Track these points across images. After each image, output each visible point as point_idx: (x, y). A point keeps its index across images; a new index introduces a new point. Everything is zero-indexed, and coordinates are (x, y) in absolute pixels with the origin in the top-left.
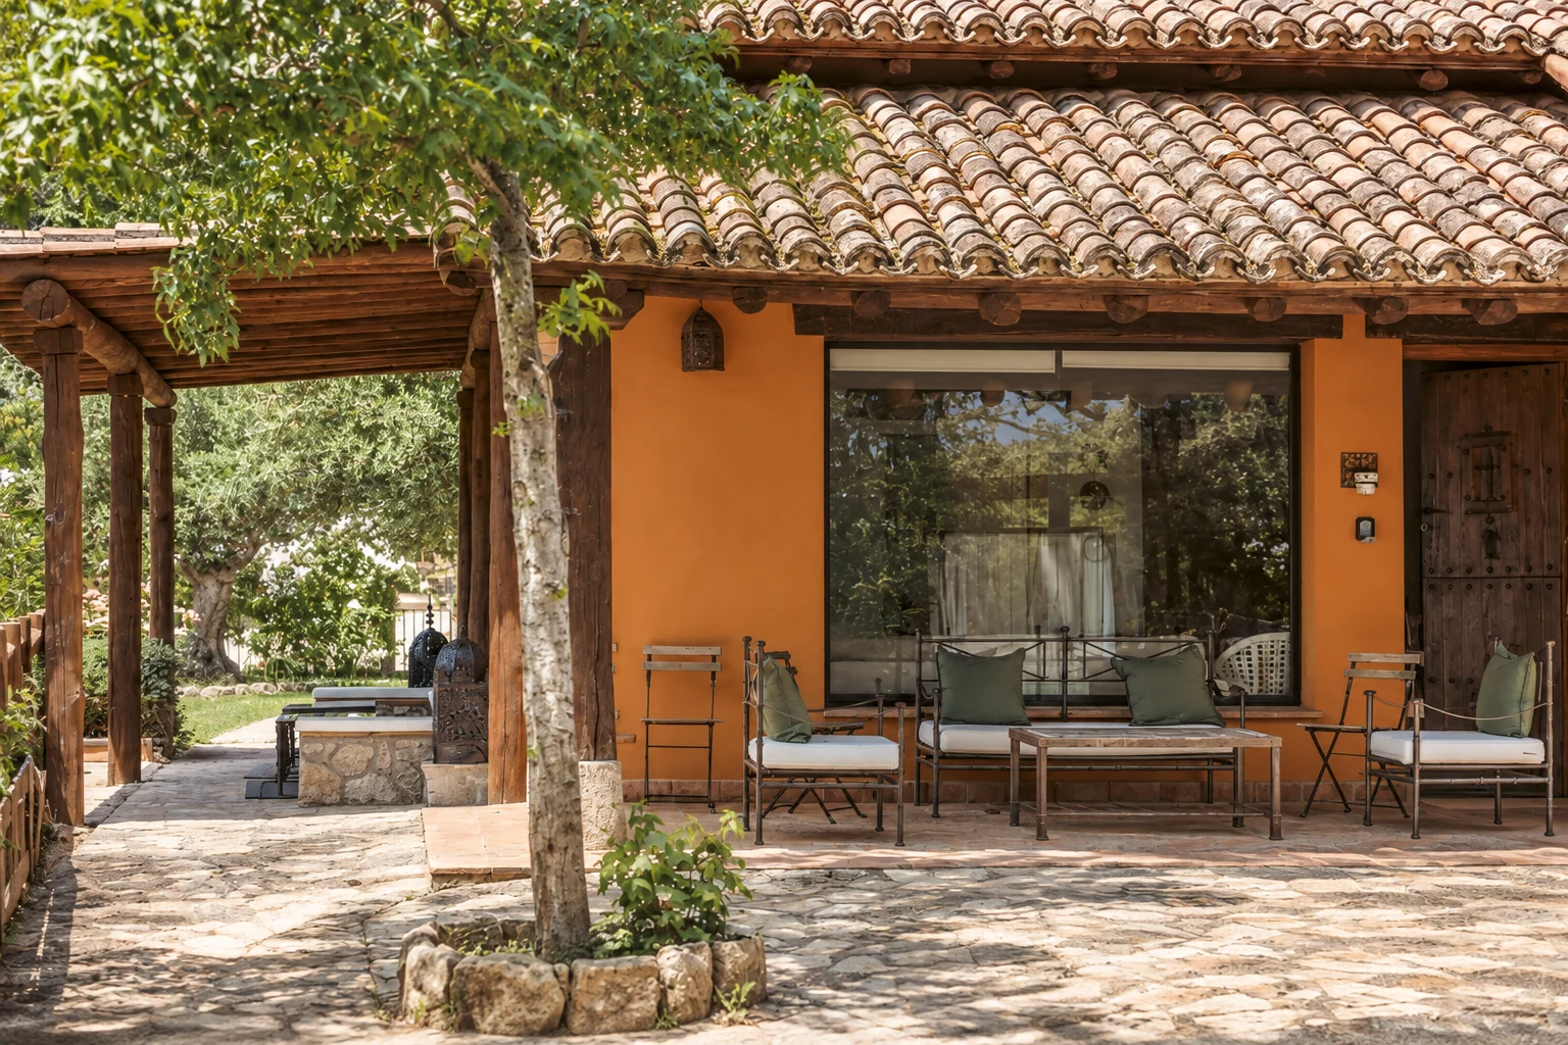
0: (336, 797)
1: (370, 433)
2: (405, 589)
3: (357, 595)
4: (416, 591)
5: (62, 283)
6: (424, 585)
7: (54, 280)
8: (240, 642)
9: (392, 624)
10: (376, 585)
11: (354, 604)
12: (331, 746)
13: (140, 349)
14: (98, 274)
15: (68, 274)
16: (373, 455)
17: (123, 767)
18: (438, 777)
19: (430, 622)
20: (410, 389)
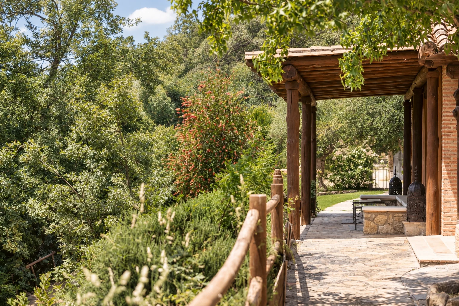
0: (375, 232)
1: (372, 115)
2: (375, 162)
3: (361, 164)
4: (379, 163)
5: (295, 67)
6: (382, 161)
7: (293, 65)
8: (326, 179)
9: (372, 173)
10: (367, 161)
11: (360, 167)
12: (374, 216)
13: (311, 89)
14: (305, 63)
15: (297, 63)
16: (373, 121)
17: (306, 220)
18: (409, 226)
19: (395, 174)
20: (384, 100)
